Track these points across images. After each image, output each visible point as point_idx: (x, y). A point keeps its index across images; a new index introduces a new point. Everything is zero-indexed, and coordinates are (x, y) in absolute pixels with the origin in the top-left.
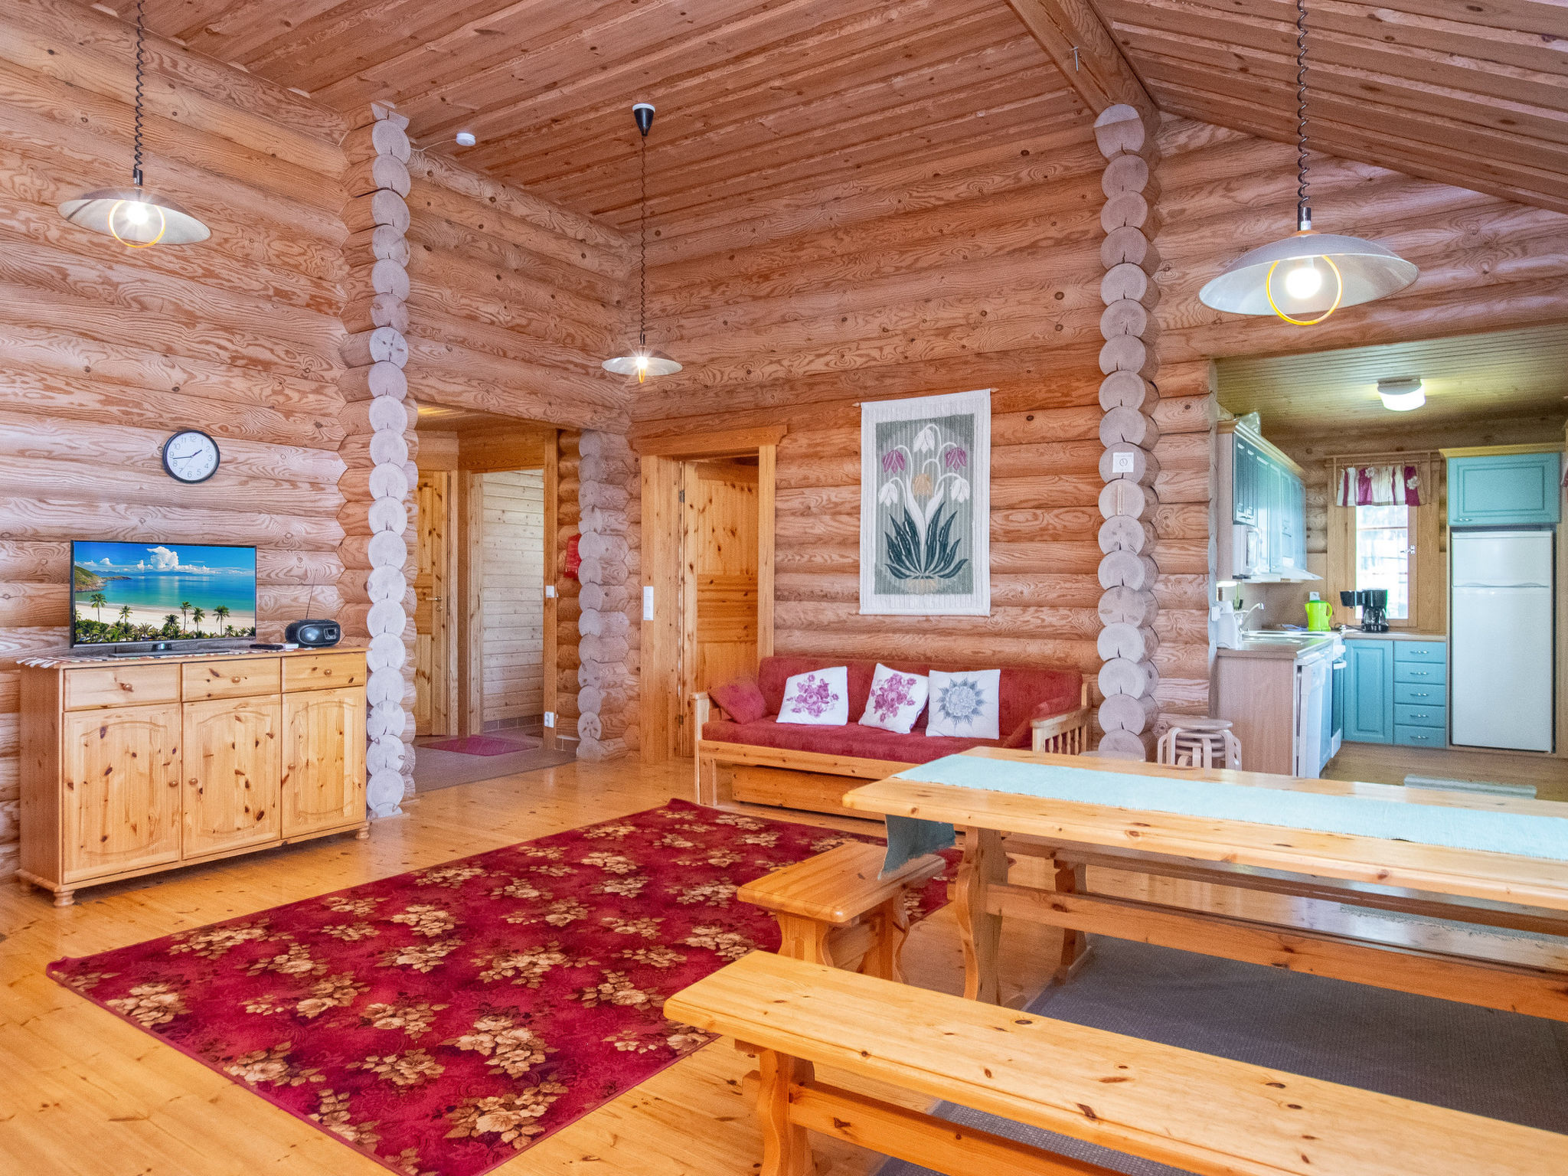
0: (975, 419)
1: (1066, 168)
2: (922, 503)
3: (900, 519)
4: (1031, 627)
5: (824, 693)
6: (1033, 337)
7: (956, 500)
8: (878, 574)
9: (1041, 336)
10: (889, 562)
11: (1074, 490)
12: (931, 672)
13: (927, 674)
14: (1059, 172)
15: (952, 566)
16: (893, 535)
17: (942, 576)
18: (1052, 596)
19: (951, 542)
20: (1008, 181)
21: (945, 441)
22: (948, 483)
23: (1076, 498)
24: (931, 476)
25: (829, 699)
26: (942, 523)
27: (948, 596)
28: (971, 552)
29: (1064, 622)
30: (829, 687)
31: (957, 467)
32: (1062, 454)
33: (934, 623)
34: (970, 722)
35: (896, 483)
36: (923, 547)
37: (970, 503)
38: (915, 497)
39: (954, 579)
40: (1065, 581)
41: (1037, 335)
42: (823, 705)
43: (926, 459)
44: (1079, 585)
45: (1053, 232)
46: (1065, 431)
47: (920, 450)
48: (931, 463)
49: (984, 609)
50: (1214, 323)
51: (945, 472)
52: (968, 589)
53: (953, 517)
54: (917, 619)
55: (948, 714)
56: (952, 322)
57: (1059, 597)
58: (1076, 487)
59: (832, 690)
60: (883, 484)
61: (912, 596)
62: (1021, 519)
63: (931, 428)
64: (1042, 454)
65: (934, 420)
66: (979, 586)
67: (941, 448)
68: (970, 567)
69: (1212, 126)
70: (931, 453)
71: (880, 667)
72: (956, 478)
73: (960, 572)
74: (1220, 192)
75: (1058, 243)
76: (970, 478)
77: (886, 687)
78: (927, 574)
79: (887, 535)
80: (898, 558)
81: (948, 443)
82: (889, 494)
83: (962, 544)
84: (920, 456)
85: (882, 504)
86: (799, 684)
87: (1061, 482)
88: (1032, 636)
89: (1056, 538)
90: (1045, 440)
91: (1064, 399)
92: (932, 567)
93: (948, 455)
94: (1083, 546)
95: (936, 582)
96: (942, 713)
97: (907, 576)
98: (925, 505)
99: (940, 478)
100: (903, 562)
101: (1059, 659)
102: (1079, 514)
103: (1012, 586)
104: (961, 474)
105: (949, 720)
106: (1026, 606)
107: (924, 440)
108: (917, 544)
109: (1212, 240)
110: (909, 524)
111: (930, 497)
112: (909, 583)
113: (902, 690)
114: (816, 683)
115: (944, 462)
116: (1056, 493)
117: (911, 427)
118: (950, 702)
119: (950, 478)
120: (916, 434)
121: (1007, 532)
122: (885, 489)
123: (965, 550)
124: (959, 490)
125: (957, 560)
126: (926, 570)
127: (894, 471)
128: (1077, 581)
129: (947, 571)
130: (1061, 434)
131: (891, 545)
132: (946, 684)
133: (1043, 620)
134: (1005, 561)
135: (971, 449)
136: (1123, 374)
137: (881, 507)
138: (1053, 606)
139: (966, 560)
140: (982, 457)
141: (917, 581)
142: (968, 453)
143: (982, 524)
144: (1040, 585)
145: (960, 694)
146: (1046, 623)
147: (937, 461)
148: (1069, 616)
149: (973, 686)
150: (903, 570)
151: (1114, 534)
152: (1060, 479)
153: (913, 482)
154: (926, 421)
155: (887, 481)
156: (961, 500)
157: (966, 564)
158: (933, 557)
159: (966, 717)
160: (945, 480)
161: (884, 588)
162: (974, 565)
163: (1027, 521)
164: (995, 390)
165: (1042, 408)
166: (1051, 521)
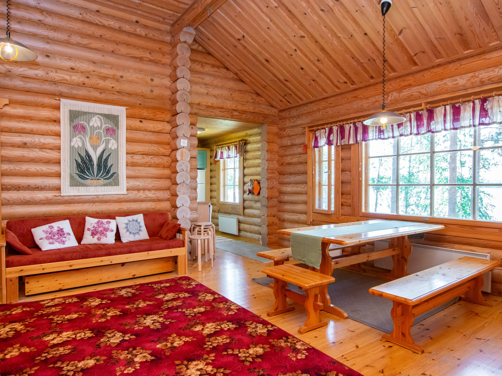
0: (119, 118)
1: (154, 35)
2: (95, 148)
3: (83, 154)
4: (142, 198)
5: (62, 233)
6: (142, 92)
7: (111, 148)
8: (72, 177)
9: (145, 92)
10: (77, 172)
11: (157, 150)
12: (117, 218)
13: (115, 219)
14: (151, 35)
15: (109, 175)
16: (80, 161)
17: (105, 179)
18: (150, 186)
19: (109, 165)
20: (131, 29)
21: (106, 124)
22: (107, 142)
23: (158, 152)
24: (99, 138)
25: (65, 236)
26: (104, 157)
27: (108, 187)
28: (118, 169)
29: (154, 195)
30: (64, 230)
31: (111, 136)
32: (153, 136)
33: (101, 198)
34: (139, 235)
35: (81, 138)
36: (95, 167)
37: (117, 150)
38: (91, 145)
39: (111, 180)
40: (154, 181)
41: (143, 91)
42: (64, 239)
43: (96, 130)
44: (160, 183)
45: (148, 56)
46: (155, 129)
47: (93, 126)
48: (99, 132)
49: (125, 192)
50: (198, 104)
51: (106, 137)
52: (116, 183)
53: (109, 155)
54: (92, 197)
55: (130, 233)
56: (107, 75)
57: (152, 187)
58: (158, 149)
59: (65, 231)
60: (73, 138)
61: (91, 187)
62: (138, 159)
63: (98, 117)
64: (146, 135)
65: (101, 114)
66: (122, 182)
67: (104, 126)
68: (118, 175)
69: (197, 45)
70: (98, 128)
71: (88, 219)
72: (111, 140)
73: (113, 177)
74: (200, 65)
75: (150, 61)
76: (117, 140)
77: (96, 226)
78: (97, 178)
79: (76, 161)
80: (83, 171)
81: (107, 125)
82: (77, 142)
83: (114, 166)
84: (93, 128)
85: (73, 146)
86: (44, 231)
87: (152, 147)
88: (142, 201)
89: (150, 166)
90: (146, 131)
91: (153, 117)
92: (100, 175)
93: (108, 130)
94: (160, 169)
95: (102, 181)
96: (128, 233)
97: (88, 179)
98: (96, 150)
99: (103, 139)
100: (85, 172)
101: (153, 209)
102: (159, 158)
103: (135, 183)
104: (113, 139)
105: (132, 235)
106: (139, 190)
107: (95, 122)
108: (92, 165)
109: (198, 79)
110: (88, 156)
111: (99, 146)
112: (88, 182)
113: (106, 226)
114: (55, 229)
115: (105, 133)
116: (151, 150)
117: (89, 115)
118: (130, 228)
119: (108, 139)
120: (91, 118)
121: (132, 163)
122: (75, 139)
123: (115, 168)
124: (112, 145)
125: (111, 172)
126: (97, 176)
127: (80, 133)
128: (159, 181)
129: (107, 177)
130: (153, 129)
131: (78, 165)
132: (127, 221)
133: (147, 195)
134: (132, 173)
135: (118, 129)
136: (184, 114)
137: (72, 148)
138: (149, 190)
139: (116, 173)
140: (123, 133)
141: (93, 181)
142: (116, 130)
143: (123, 158)
144: (146, 183)
145: (133, 225)
146: (148, 196)
147: (102, 131)
148: (156, 194)
149: (137, 221)
150: (85, 176)
151: (181, 166)
152: (152, 145)
153: (90, 138)
154: (97, 114)
155: (76, 137)
156: (113, 148)
157: (115, 175)
158: (100, 171)
159: (137, 232)
160: (106, 139)
161: (74, 183)
162: (119, 175)
163: (141, 159)
164: (127, 108)
165: (145, 119)
166: (150, 160)
